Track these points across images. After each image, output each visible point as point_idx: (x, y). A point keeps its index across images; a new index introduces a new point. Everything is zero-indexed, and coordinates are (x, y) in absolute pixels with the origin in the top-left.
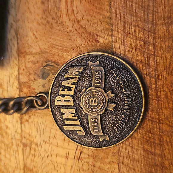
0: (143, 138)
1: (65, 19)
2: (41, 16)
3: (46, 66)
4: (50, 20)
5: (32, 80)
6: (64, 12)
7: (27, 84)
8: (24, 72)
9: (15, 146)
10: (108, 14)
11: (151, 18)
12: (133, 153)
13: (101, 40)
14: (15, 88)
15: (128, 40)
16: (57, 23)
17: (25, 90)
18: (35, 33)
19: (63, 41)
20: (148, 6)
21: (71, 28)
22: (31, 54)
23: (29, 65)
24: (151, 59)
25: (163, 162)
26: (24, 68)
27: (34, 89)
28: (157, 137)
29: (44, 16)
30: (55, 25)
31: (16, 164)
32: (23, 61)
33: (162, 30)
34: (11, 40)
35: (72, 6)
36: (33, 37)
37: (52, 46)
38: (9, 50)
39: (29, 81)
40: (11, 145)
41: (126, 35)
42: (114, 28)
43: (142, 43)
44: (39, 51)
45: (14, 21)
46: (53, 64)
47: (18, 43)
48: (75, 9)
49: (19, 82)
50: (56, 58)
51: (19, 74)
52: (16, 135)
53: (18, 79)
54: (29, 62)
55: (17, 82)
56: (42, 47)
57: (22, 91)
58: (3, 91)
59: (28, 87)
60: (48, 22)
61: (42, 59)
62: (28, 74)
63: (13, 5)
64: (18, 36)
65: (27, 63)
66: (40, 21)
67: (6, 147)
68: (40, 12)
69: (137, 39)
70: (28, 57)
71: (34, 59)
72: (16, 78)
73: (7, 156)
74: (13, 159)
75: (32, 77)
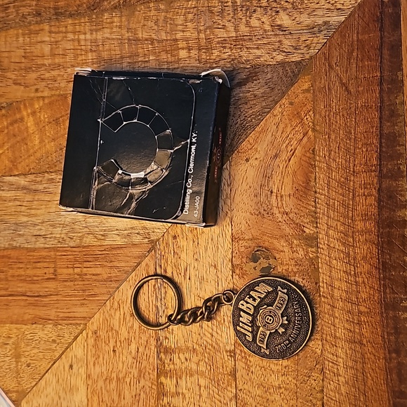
0: (344, 318)
1: (276, 211)
2: (253, 207)
3: (257, 251)
4: (262, 211)
5: (244, 263)
6: (275, 204)
7: (239, 266)
8: (237, 256)
9: (226, 323)
10: (314, 209)
11: (350, 215)
12: (335, 331)
13: (307, 231)
14: (228, 269)
15: (331, 232)
16: (268, 214)
18: (248, 222)
19: (274, 230)
20: (348, 204)
21: (280, 219)
22: (244, 239)
23: (242, 249)
24: (351, 249)
25: (361, 340)
26: (237, 252)
28: (355, 318)
29: (257, 208)
30: (266, 215)
31: (227, 340)
32: (236, 245)
33: (360, 225)
35: (281, 200)
36: (246, 225)
37: (264, 234)
39: (242, 263)
40: (222, 321)
41: (329, 227)
42: (318, 220)
43: (342, 235)
44: (251, 237)
45: (229, 210)
46: (264, 249)
47: (232, 230)
48: (284, 202)
49: (232, 264)
50: (266, 244)
51: (232, 257)
52: (228, 312)
53: (232, 262)
54: (242, 246)
55: (230, 264)
56: (254, 234)
57: (235, 273)
58: (217, 272)
59: (240, 269)
60: (260, 212)
61: (254, 245)
62: (241, 257)
64: (233, 223)
65: (240, 248)
66: (253, 212)
67: (218, 324)
68: (253, 203)
69: (338, 232)
70: (241, 242)
71: (246, 244)
72: (230, 260)
73: (219, 331)
74: (224, 335)
75: (244, 260)
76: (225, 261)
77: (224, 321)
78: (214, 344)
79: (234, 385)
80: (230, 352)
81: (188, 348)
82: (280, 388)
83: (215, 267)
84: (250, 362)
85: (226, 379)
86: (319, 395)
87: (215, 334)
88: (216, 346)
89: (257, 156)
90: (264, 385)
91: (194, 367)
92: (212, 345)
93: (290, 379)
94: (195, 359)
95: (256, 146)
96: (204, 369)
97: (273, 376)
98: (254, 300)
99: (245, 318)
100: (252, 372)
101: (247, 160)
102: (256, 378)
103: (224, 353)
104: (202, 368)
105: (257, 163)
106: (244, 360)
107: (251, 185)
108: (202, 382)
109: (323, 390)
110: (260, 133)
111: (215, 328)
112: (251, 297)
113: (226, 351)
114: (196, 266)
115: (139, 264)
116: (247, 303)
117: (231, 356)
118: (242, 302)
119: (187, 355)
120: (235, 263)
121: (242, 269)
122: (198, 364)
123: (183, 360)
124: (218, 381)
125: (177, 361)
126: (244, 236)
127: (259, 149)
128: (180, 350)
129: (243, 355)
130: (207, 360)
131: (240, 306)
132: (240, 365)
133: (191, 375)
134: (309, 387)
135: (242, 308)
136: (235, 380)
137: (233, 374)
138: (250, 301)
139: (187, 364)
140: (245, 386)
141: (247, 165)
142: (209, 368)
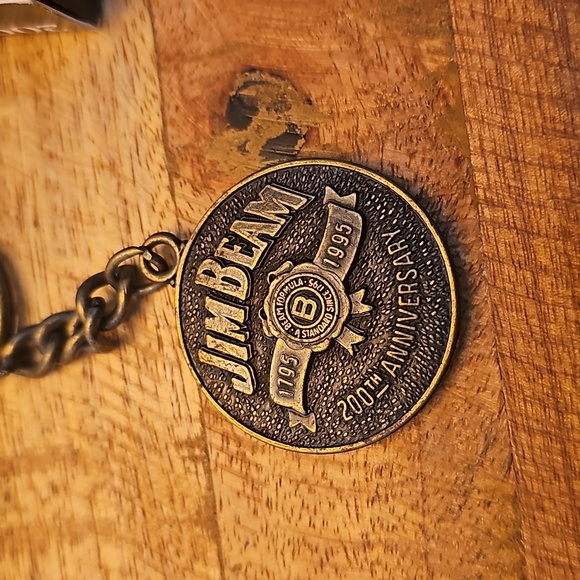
0: (570, 265)
3: (246, 85)
5: (206, 138)
7: (191, 151)
8: (179, 118)
9: (168, 349)
12: (543, 318)
14: (155, 169)
17: (187, 171)
22: (197, 57)
23: (195, 91)
24: (570, 15)
26: (180, 104)
27: (214, 163)
31: (176, 405)
32: (175, 81)
34: (134, 25)
36: (200, 6)
37: (260, 23)
38: (131, 56)
39: (198, 140)
40: (155, 347)
44: (219, 43)
46: (265, 77)
47: (154, 32)
49: (166, 149)
50: (273, 59)
51: (164, 124)
52: (169, 312)
54: (191, 83)
55: (160, 149)
56: (230, 32)
57: (178, 176)
58: (119, 184)
59: (195, 159)
61: (230, 67)
62: (191, 119)
64: (155, 10)
65: (187, 88)
67: (141, 357)
70: (187, 68)
71: (206, 71)
72: (156, 138)
73: (148, 383)
74: (165, 391)
75: (205, 127)
76: (144, 145)
77: (160, 345)
78: (136, 427)
79: (212, 555)
80: (190, 444)
81: (54, 452)
82: (367, 545)
83: (112, 167)
84: (259, 468)
85: (186, 537)
86: (507, 557)
87: (134, 393)
88: (144, 433)
90: (313, 541)
91: (80, 510)
92: (128, 431)
93: (400, 510)
94: (81, 483)
96: (112, 514)
97: (340, 508)
98: (248, 249)
99: (223, 317)
100: (268, 503)
102: (284, 523)
103: (172, 451)
104: (107, 510)
106: (236, 467)
108: (114, 556)
109: (519, 536)
111: (131, 372)
112: (235, 240)
113: (179, 445)
116: (225, 263)
117: (194, 459)
118: (207, 264)
119: (55, 475)
120: (175, 143)
121: (200, 158)
122: (91, 500)
123: (45, 492)
124: (162, 546)
125: (26, 499)
126: (194, 44)
128: (33, 462)
129: (233, 447)
130: (117, 483)
131: (202, 281)
132: (227, 484)
133: (75, 540)
134: (468, 532)
135: (210, 283)
136: (216, 537)
137: (208, 517)
138: (234, 255)
139: (56, 503)
140: (252, 554)
142: (127, 506)
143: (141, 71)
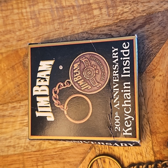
2: (163, 109)
5: (162, 149)
7: (159, 152)
8: (156, 145)
14: (151, 155)
17: (158, 156)
18: (161, 120)
22: (159, 133)
23: (159, 140)
26: (156, 142)
27: (165, 155)
29: (166, 109)
32: (155, 137)
34: (145, 125)
36: (160, 122)
38: (144, 131)
39: (160, 150)
44: (165, 130)
45: (145, 113)
47: (150, 127)
51: (153, 146)
53: (153, 149)
54: (159, 138)
55: (152, 151)
56: (167, 128)
57: (156, 157)
58: (142, 158)
59: (160, 154)
62: (159, 145)
63: (144, 104)
64: (149, 122)
65: (158, 139)
66: (163, 113)
68: (162, 107)
70: (158, 135)
71: (162, 136)
72: (151, 148)
75: (162, 147)
76: (148, 150)
83: (141, 154)
89: (161, 73)
95: (158, 67)
101: (154, 77)
105: (161, 78)
107: (159, 94)
110: (160, 57)
114: (127, 155)
115: (84, 158)
120: (155, 150)
126: (159, 130)
127: (161, 69)
141: (154, 81)
143: (147, 135)
